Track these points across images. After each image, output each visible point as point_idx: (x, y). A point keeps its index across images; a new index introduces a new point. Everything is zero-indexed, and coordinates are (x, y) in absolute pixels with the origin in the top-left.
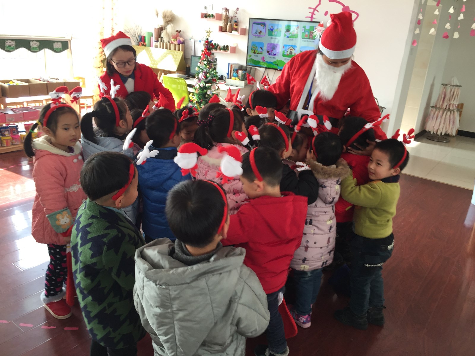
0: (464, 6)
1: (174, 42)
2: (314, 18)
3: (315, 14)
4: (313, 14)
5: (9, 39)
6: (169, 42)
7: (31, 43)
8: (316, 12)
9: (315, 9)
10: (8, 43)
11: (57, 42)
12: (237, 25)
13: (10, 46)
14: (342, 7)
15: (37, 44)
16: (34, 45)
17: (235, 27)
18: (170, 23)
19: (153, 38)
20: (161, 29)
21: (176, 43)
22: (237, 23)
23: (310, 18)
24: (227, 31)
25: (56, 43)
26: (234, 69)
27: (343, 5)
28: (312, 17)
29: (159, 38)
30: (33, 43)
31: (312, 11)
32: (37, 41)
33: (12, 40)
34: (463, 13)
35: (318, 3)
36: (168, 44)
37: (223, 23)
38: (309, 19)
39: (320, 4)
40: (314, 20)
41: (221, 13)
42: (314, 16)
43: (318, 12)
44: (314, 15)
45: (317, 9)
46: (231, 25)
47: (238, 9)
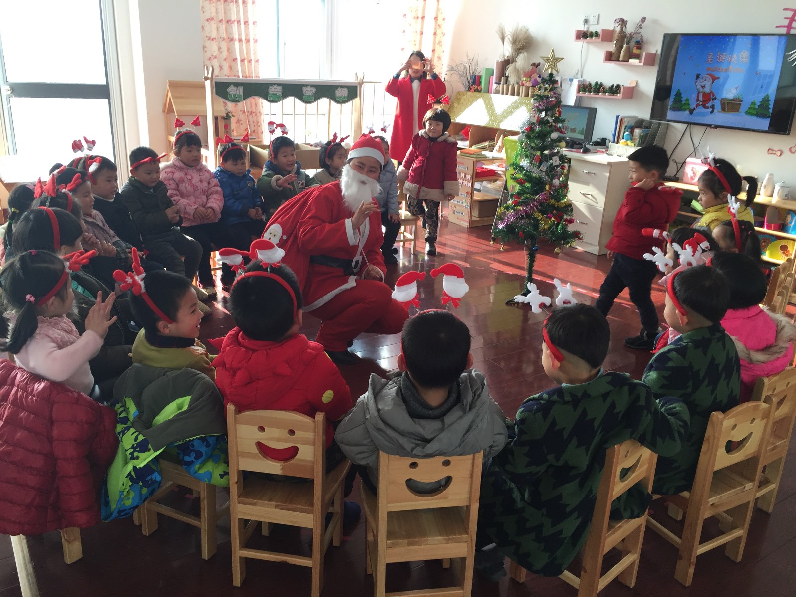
1: (526, 83)
2: (793, 28)
5: (275, 84)
6: (518, 83)
7: (305, 89)
10: (272, 89)
11: (342, 87)
12: (639, 48)
13: (274, 94)
15: (312, 90)
16: (309, 92)
17: (635, 51)
18: (523, 51)
19: (494, 78)
20: (507, 63)
21: (529, 84)
22: (640, 45)
23: (785, 29)
24: (621, 59)
25: (339, 89)
26: (626, 127)
29: (503, 78)
30: (307, 89)
31: (790, 14)
32: (312, 86)
33: (279, 84)
36: (516, 86)
37: (614, 46)
38: (783, 31)
40: (792, 32)
41: (612, 29)
46: (629, 49)
47: (644, 19)
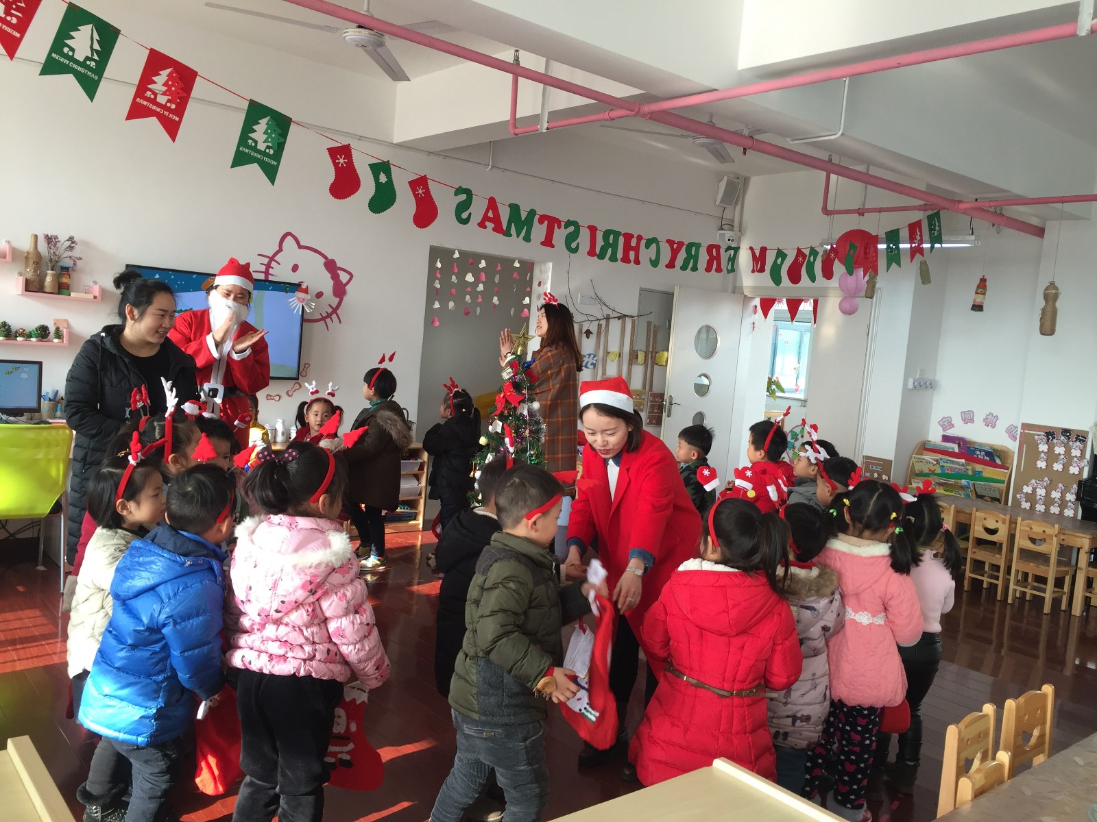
0: (483, 274)
2: (272, 275)
3: (273, 268)
4: (268, 266)
8: (273, 264)
9: (272, 259)
12: (68, 276)
14: (324, 260)
17: (65, 280)
22: (68, 271)
23: (263, 274)
24: (48, 289)
27: (325, 257)
28: (267, 273)
31: (266, 261)
34: (483, 282)
35: (278, 249)
38: (262, 277)
39: (280, 250)
40: (271, 278)
42: (271, 271)
43: (279, 264)
44: (270, 269)
45: (276, 258)
46: (56, 277)
47: (71, 239)
